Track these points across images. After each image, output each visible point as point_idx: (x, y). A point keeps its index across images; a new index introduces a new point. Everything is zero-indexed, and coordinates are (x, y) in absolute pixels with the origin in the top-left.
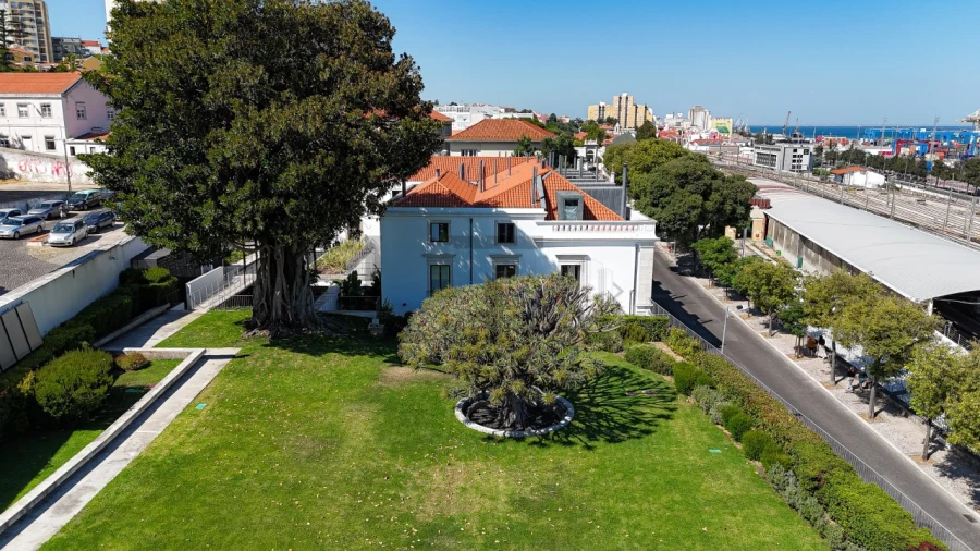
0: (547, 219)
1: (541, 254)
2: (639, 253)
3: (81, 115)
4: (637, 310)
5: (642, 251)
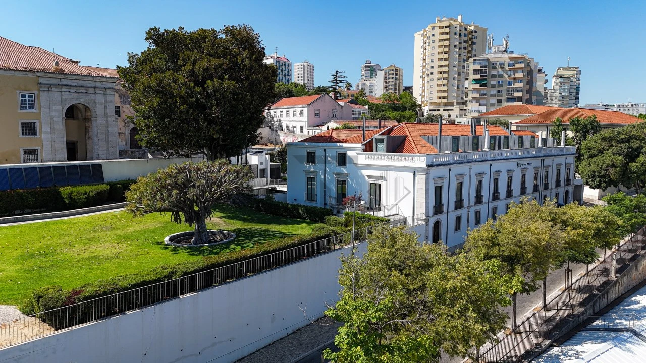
0: (364, 150)
1: (361, 174)
2: (416, 178)
3: (317, 115)
4: (416, 221)
5: (418, 177)
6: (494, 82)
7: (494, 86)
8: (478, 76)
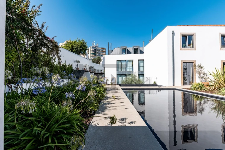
6: (97, 55)
7: (97, 56)
8: (93, 52)
